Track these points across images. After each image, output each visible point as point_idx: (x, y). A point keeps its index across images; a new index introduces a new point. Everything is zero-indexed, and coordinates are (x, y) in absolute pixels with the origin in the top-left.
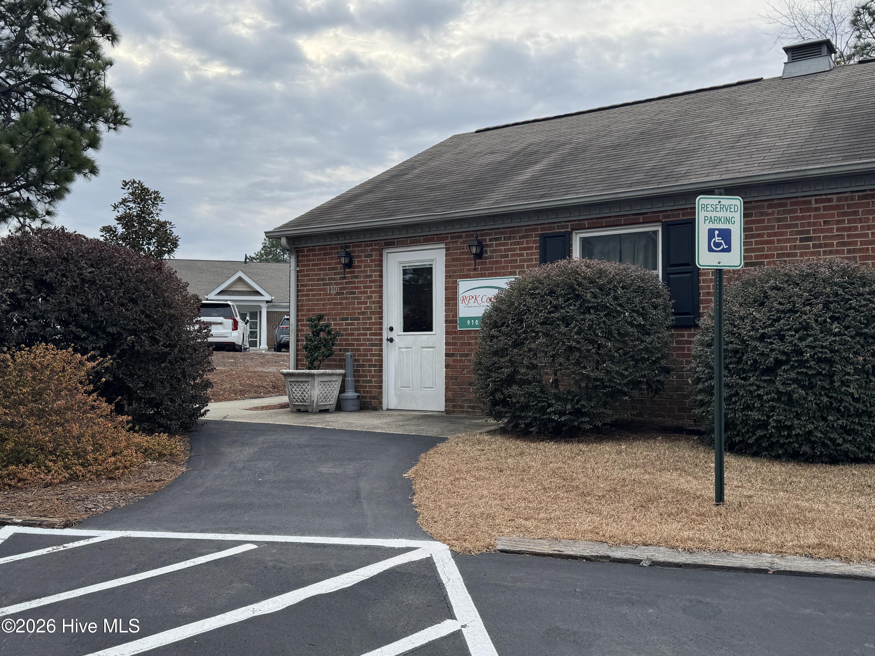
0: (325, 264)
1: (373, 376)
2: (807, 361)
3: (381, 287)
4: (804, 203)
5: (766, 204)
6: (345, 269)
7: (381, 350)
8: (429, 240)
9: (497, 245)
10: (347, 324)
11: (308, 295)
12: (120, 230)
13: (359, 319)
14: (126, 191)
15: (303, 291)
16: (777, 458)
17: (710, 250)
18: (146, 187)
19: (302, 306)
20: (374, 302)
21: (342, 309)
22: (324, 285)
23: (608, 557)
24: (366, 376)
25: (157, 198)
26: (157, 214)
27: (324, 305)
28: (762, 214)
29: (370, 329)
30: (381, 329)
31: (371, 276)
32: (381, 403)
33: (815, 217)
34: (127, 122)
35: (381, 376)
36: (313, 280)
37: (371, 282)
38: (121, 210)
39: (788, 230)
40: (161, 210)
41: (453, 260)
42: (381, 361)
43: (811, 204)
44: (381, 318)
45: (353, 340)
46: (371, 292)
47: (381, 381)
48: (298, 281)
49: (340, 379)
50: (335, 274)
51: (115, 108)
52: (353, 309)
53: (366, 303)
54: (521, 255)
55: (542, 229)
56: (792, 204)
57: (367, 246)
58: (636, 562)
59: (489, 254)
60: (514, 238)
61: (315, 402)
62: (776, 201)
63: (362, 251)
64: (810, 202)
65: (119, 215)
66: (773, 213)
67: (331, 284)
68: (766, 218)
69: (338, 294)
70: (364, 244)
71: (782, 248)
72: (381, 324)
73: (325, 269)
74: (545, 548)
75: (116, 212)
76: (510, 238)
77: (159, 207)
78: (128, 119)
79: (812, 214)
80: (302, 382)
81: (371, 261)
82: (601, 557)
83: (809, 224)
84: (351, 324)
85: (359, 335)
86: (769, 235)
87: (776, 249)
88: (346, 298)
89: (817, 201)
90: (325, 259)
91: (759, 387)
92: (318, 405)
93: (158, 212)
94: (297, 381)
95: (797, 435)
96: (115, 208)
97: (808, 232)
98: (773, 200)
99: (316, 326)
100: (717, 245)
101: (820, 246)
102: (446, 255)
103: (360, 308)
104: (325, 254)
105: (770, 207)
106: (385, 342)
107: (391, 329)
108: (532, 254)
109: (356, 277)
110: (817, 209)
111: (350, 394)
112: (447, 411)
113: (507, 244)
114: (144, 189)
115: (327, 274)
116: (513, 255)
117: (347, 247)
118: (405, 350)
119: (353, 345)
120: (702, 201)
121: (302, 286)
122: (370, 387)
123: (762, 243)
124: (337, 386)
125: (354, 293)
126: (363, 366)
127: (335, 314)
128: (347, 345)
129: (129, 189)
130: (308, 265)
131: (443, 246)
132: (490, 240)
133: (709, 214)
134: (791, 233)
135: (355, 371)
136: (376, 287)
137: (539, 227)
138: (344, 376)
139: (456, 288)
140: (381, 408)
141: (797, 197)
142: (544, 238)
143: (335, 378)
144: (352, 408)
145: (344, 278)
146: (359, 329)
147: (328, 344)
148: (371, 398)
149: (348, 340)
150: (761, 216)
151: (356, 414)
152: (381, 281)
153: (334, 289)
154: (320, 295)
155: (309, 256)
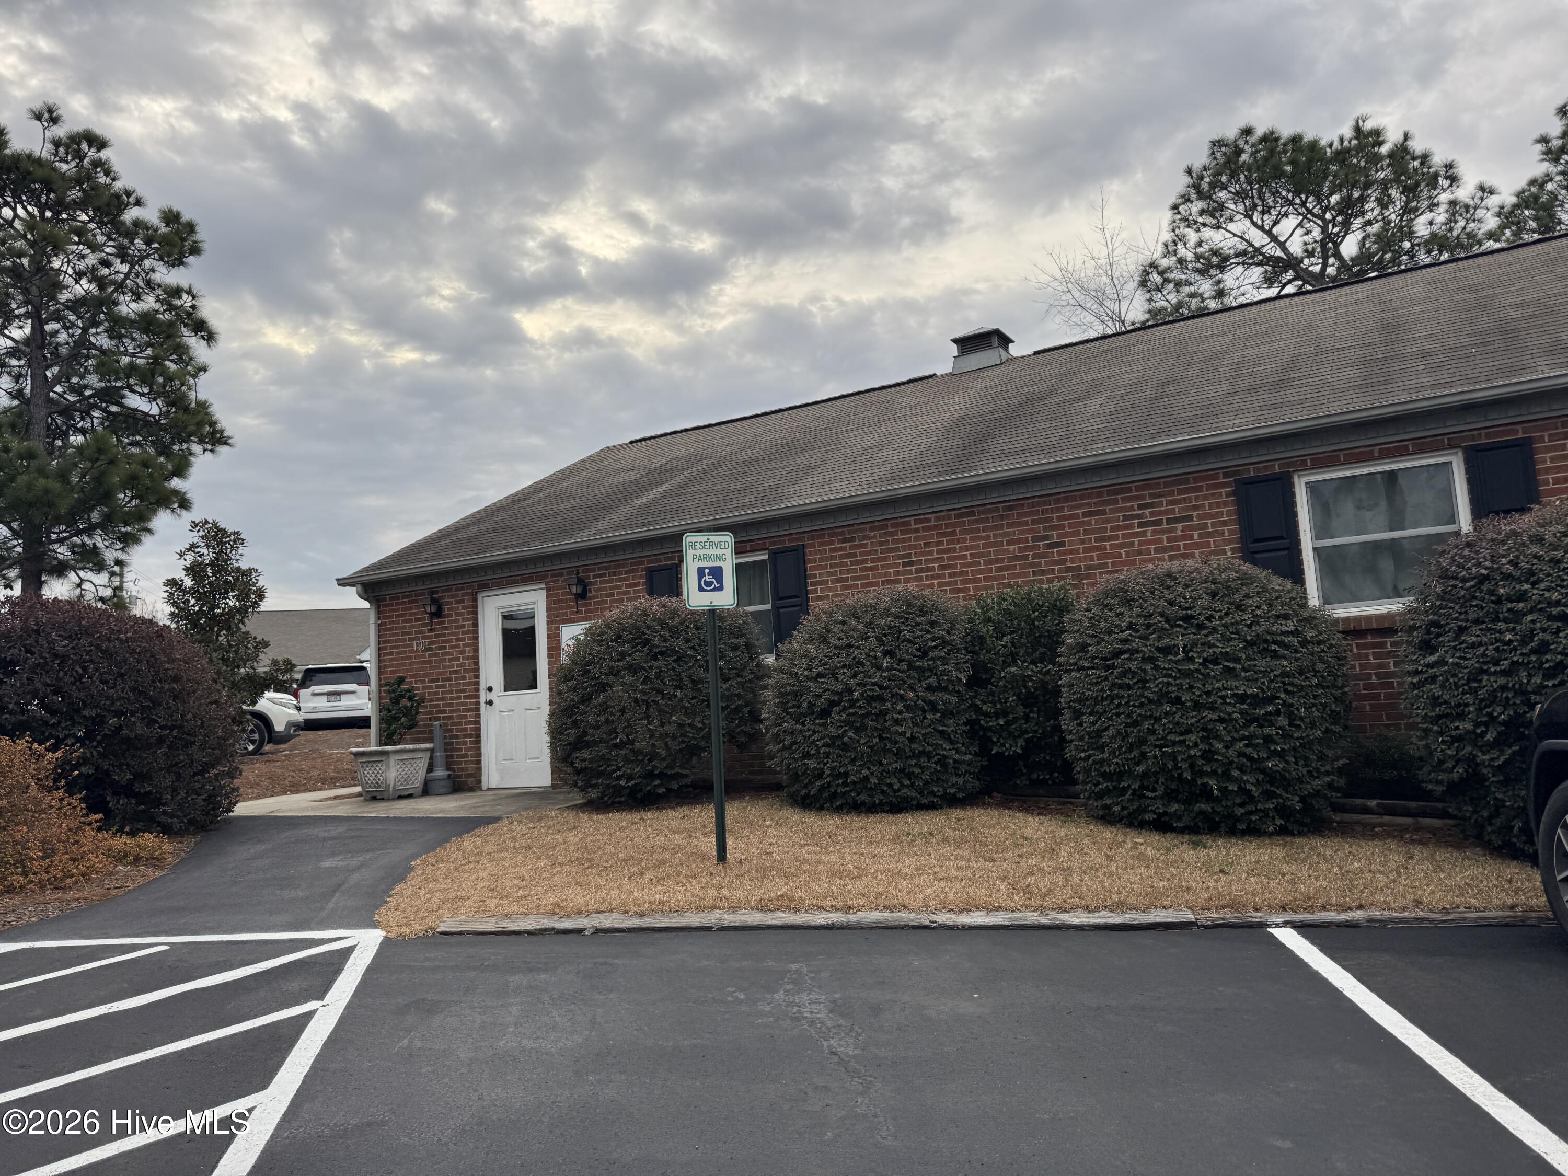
0: (411, 614)
1: (469, 749)
2: (858, 700)
3: (476, 638)
4: (903, 524)
5: (868, 526)
6: (431, 620)
7: (479, 716)
8: (527, 580)
9: (601, 582)
10: (437, 687)
11: (391, 654)
12: (188, 582)
13: (450, 679)
14: (195, 534)
15: (385, 648)
16: (839, 810)
17: (701, 589)
18: (222, 526)
19: (385, 667)
20: (468, 658)
21: (431, 668)
22: (410, 639)
23: (553, 929)
24: (461, 750)
25: (238, 539)
26: (237, 560)
27: (410, 664)
28: (864, 538)
29: (464, 691)
30: (478, 690)
31: (463, 626)
32: (479, 782)
33: (916, 539)
34: (229, 441)
35: (479, 749)
36: (397, 634)
37: (464, 633)
38: (190, 558)
39: (891, 555)
40: (241, 555)
41: (555, 602)
42: (479, 729)
43: (910, 525)
44: (477, 677)
45: (444, 705)
46: (465, 646)
47: (479, 755)
48: (379, 636)
49: (428, 754)
50: (423, 626)
51: (213, 424)
52: (444, 667)
53: (458, 659)
54: (628, 593)
55: (648, 562)
56: (893, 526)
57: (457, 589)
58: (579, 931)
59: (593, 593)
60: (620, 573)
61: (392, 786)
62: (877, 524)
63: (452, 596)
64: (909, 523)
65: (188, 564)
66: (875, 537)
67: (418, 639)
68: (869, 542)
69: (426, 650)
70: (454, 587)
71: (886, 575)
72: (478, 683)
73: (410, 621)
74: (490, 926)
75: (182, 560)
76: (615, 574)
77: (240, 551)
78: (229, 438)
79: (913, 536)
80: (374, 762)
81: (464, 608)
82: (546, 930)
83: (910, 547)
84: (443, 686)
85: (452, 699)
86: (873, 561)
87: (881, 575)
88: (436, 655)
89: (916, 522)
90: (410, 608)
91: (814, 732)
92: (395, 790)
93: (239, 557)
94: (369, 762)
95: (854, 783)
96: (181, 556)
97: (909, 555)
98: (874, 521)
99: (394, 691)
100: (708, 584)
101: (922, 570)
102: (547, 597)
103: (452, 666)
104: (410, 603)
105: (872, 529)
106: (483, 705)
107: (490, 689)
108: (638, 591)
109: (446, 628)
110: (917, 530)
111: (440, 773)
112: (553, 786)
113: (612, 581)
114: (220, 530)
115: (413, 627)
116: (619, 594)
117: (433, 593)
118: (506, 714)
119: (445, 712)
120: (689, 539)
121: (385, 642)
122: (466, 762)
123: (866, 569)
124: (423, 764)
125: (445, 648)
126: (457, 737)
127: (425, 675)
128: (437, 712)
129: (199, 531)
130: (391, 617)
131: (543, 586)
132: (595, 577)
133: (698, 552)
134: (894, 558)
135: (446, 744)
136: (469, 639)
137: (645, 559)
138: (432, 751)
139: (558, 635)
140: (480, 788)
141: (897, 518)
142: (651, 572)
143: (419, 755)
144: (442, 790)
145: (431, 630)
146: (451, 692)
147: (411, 714)
148: (469, 776)
149: (438, 706)
150: (864, 540)
151: (450, 797)
152: (477, 632)
153: (420, 645)
154: (405, 652)
155: (392, 605)
